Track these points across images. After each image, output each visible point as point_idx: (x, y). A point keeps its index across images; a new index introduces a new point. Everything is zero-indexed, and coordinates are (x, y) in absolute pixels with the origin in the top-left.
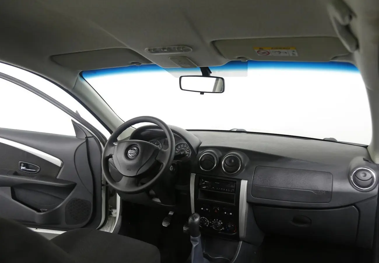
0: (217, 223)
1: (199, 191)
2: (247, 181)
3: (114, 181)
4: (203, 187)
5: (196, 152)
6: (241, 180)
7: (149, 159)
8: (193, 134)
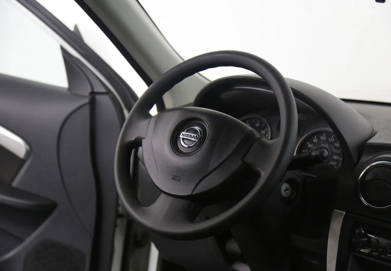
1: (351, 259)
3: (137, 203)
4: (362, 250)
7: (227, 158)
8: (356, 111)
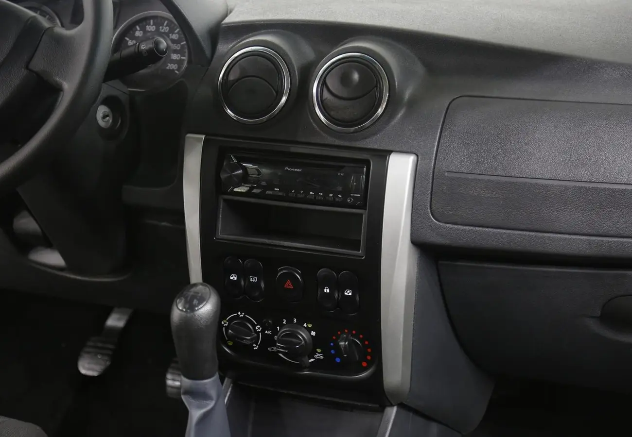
0: (294, 335)
1: (222, 205)
2: (410, 160)
4: (236, 190)
5: (206, 46)
6: (390, 152)
